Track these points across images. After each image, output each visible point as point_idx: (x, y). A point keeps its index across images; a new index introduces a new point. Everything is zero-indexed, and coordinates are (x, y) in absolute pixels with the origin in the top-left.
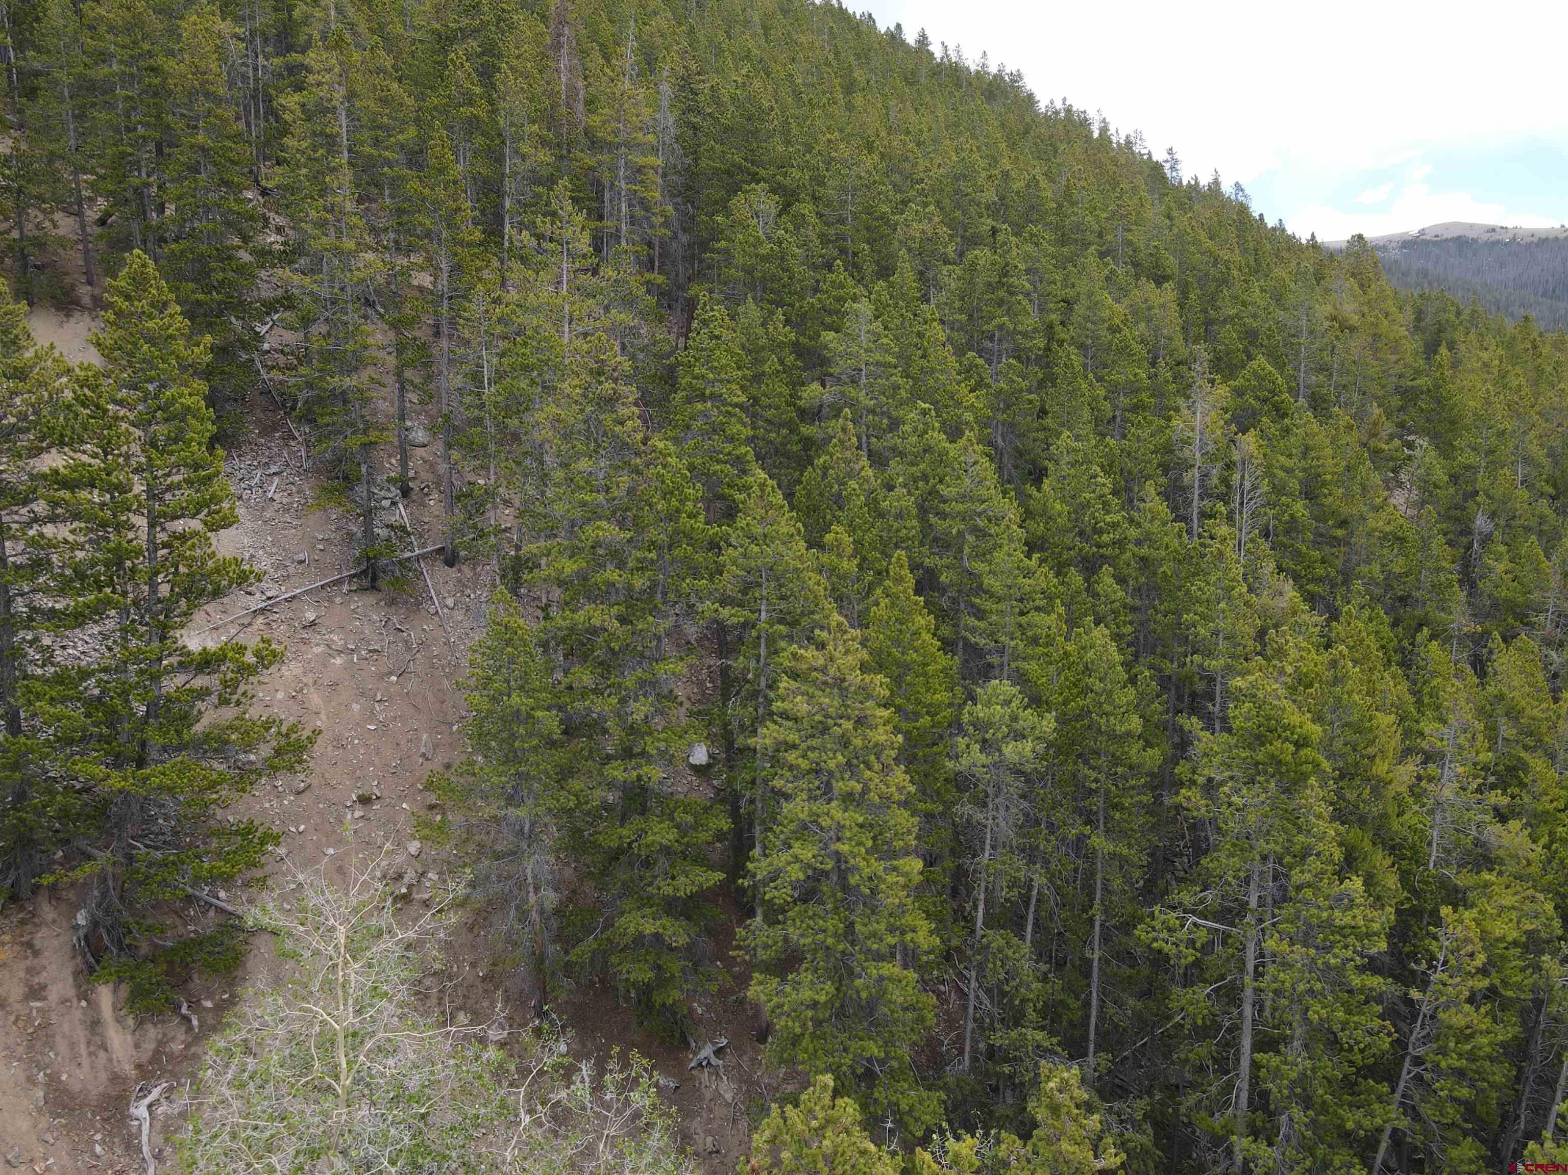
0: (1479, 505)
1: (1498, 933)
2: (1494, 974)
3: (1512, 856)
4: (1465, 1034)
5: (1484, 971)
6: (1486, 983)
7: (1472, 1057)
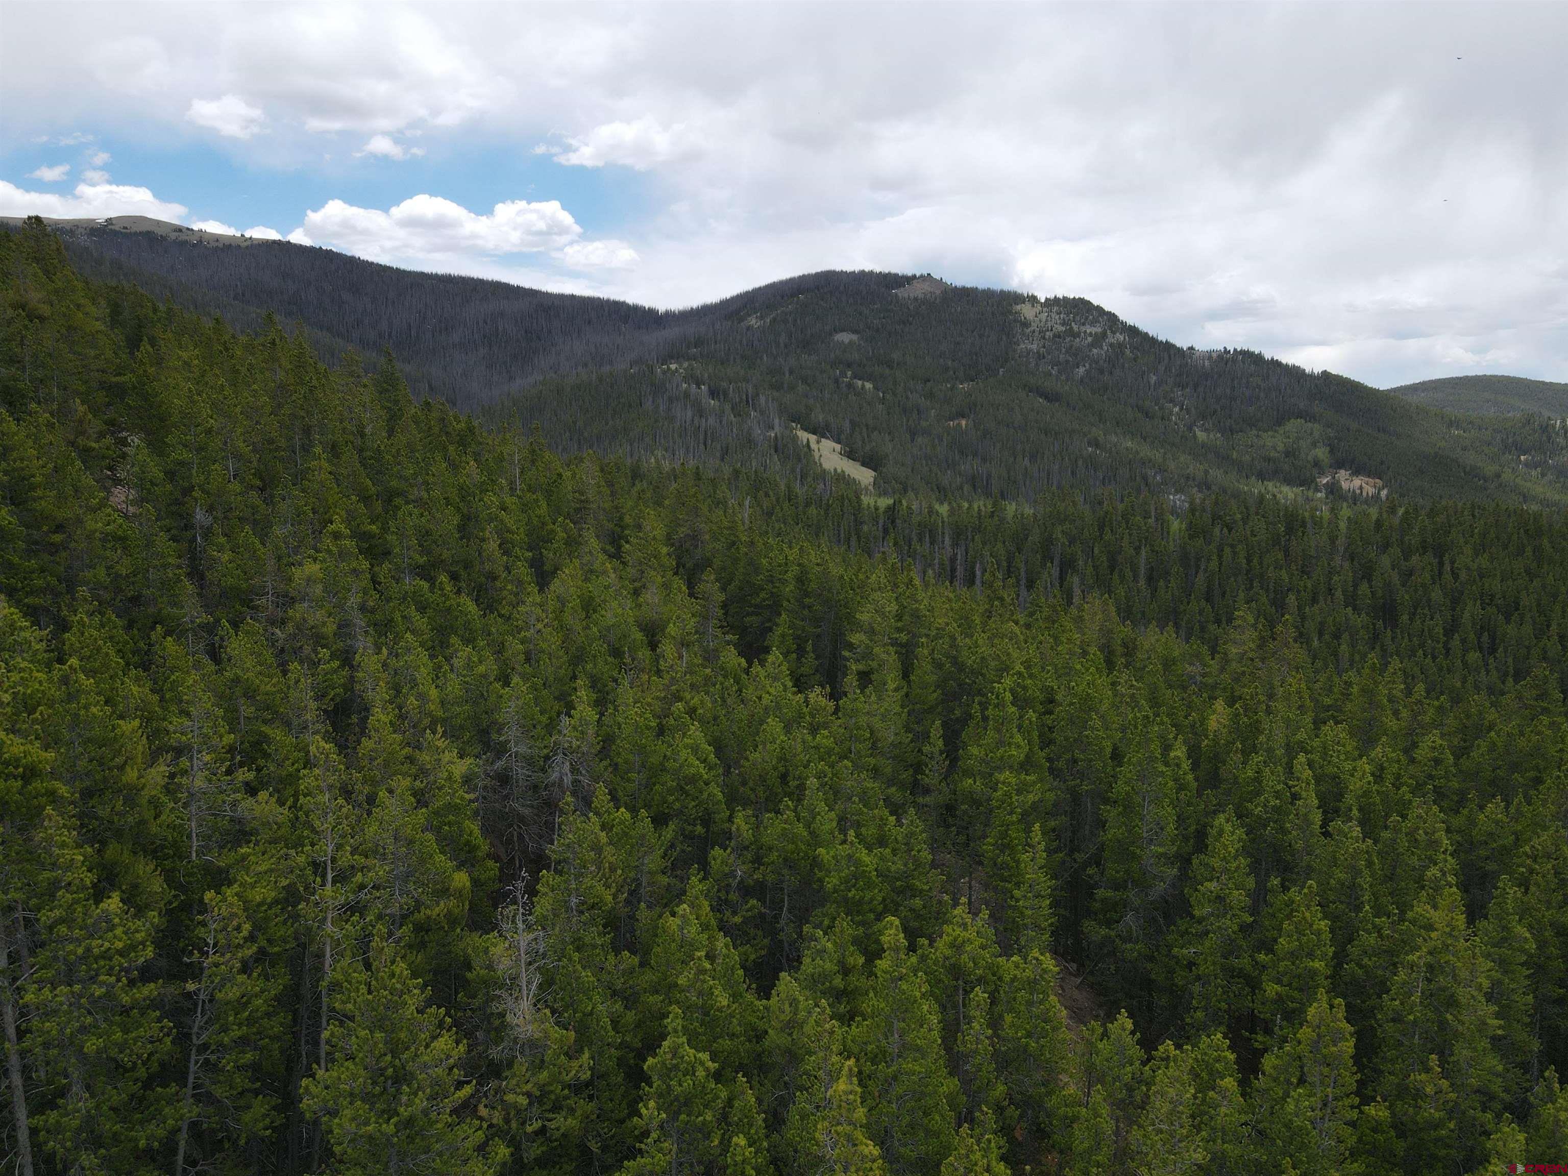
0: (196, 500)
1: (258, 899)
2: (261, 937)
3: (263, 824)
4: (243, 1002)
5: (251, 938)
6: (255, 948)
7: (250, 1021)
